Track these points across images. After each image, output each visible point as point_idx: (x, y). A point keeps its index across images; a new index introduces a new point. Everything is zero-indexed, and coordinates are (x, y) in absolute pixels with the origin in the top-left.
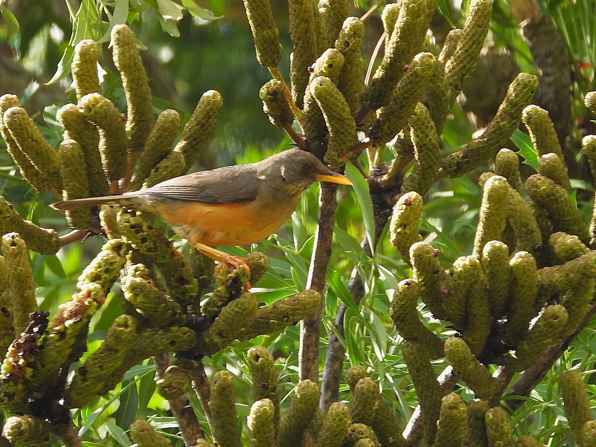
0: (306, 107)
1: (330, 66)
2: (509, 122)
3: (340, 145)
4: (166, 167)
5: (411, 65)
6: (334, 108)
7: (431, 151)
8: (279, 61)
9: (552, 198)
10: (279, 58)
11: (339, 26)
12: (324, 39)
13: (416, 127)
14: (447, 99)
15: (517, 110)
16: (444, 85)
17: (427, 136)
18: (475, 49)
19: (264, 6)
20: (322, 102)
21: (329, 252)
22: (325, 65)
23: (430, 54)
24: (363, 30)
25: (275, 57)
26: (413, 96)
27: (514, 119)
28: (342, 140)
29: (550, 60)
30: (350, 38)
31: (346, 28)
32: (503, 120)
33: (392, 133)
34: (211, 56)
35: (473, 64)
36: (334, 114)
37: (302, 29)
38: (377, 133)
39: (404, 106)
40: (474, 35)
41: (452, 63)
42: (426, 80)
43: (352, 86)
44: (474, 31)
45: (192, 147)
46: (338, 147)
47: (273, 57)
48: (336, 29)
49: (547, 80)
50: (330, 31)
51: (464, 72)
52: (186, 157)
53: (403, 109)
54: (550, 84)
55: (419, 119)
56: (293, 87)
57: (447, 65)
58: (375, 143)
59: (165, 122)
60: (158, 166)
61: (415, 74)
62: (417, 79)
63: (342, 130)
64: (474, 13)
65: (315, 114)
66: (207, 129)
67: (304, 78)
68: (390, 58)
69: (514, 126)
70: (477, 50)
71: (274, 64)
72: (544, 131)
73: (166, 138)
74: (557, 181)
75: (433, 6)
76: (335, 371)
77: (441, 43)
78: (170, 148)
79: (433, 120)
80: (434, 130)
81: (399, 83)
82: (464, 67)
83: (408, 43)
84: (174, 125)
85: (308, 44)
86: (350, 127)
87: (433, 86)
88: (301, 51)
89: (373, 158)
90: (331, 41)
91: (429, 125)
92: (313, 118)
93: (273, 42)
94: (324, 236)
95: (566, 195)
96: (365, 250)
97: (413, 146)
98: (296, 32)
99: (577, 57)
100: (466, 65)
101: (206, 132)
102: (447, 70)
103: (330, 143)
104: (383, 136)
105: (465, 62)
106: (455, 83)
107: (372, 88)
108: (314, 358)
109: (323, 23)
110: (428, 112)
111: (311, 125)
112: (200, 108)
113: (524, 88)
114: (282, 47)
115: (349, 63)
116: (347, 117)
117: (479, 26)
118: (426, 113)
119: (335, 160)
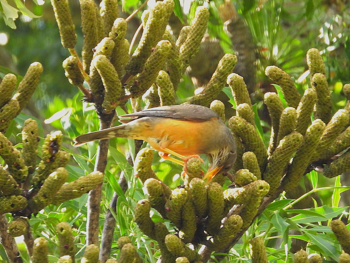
0: (91, 73)
1: (106, 48)
2: (219, 84)
3: (112, 97)
4: (8, 109)
5: (156, 48)
6: (108, 74)
7: (170, 101)
8: (75, 45)
9: (245, 131)
10: (75, 43)
11: (111, 23)
12: (103, 31)
13: (161, 86)
14: (180, 69)
15: (224, 77)
16: (179, 60)
17: (168, 92)
18: (199, 38)
19: (66, 10)
20: (101, 71)
21: (105, 162)
22: (104, 48)
23: (168, 41)
24: (126, 26)
25: (72, 42)
26: (157, 67)
27: (222, 82)
28: (113, 94)
29: (243, 46)
30: (118, 31)
31: (116, 25)
32: (215, 82)
33: (144, 90)
34: (32, 41)
35: (197, 47)
36: (108, 78)
37: (89, 25)
38: (135, 90)
39: (151, 73)
40: (198, 30)
41: (184, 47)
42: (165, 57)
43: (119, 60)
44: (198, 27)
45: (24, 97)
46: (110, 98)
47: (71, 42)
48: (110, 26)
49: (242, 58)
50: (106, 26)
51: (191, 52)
52: (20, 103)
53: (151, 75)
54: (242, 61)
55: (163, 81)
56: (84, 61)
57: (181, 48)
58: (133, 96)
59: (7, 82)
60: (2, 108)
61: (158, 54)
62: (159, 57)
63: (113, 88)
64: (198, 17)
65: (97, 77)
66: (33, 86)
67: (90, 55)
68: (143, 43)
69: (222, 86)
70: (200, 39)
71: (72, 47)
72: (240, 89)
73: (8, 91)
74: (248, 120)
75: (170, 11)
76: (109, 236)
77: (177, 34)
78: (10, 98)
79: (172, 82)
80: (173, 88)
81: (148, 59)
82: (192, 49)
83: (154, 34)
84: (13, 83)
85: (93, 34)
86: (118, 86)
87: (172, 61)
88: (89, 38)
89: (134, 104)
90: (107, 33)
91: (170, 85)
92: (95, 80)
93: (71, 33)
94: (103, 153)
95: (254, 129)
96: (129, 161)
97: (159, 98)
98: (85, 27)
99: (259, 44)
100: (193, 48)
101: (32, 88)
102: (181, 51)
103: (106, 95)
104: (138, 92)
105: (192, 46)
106: (186, 59)
107: (132, 62)
108: (96, 228)
109: (102, 21)
110: (169, 77)
111: (94, 85)
112: (29, 73)
113: (228, 63)
114: (77, 36)
115: (117, 47)
116: (116, 80)
117: (201, 24)
118: (168, 78)
119: (108, 106)
